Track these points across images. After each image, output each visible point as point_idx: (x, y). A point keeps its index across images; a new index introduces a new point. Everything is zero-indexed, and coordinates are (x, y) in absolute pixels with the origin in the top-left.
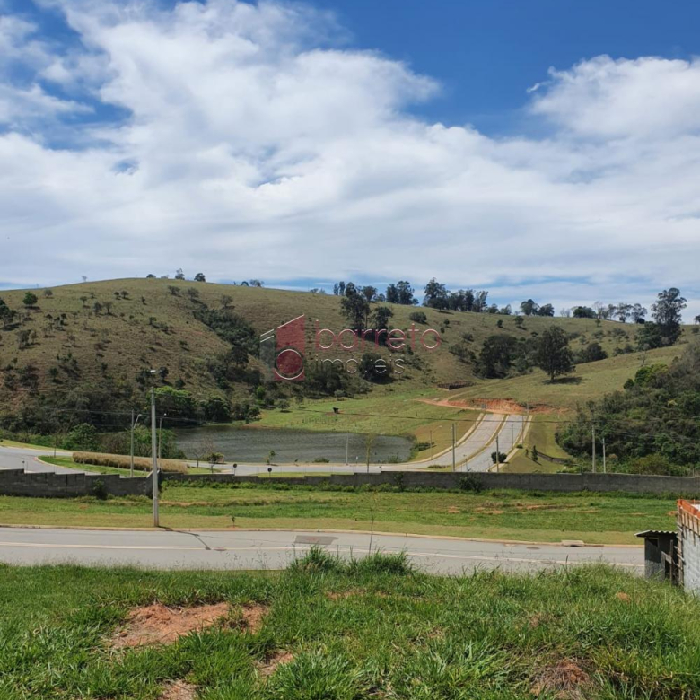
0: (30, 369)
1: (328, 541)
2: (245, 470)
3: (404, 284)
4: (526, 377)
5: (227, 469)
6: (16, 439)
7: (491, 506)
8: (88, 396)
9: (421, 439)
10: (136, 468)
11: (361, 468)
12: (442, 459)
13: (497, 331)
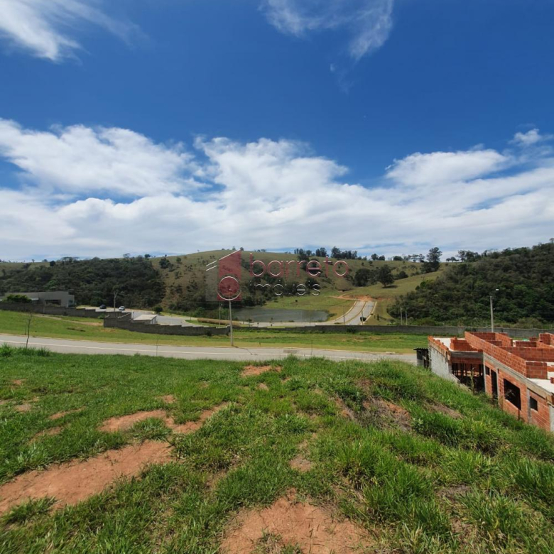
0: (179, 286)
1: (296, 352)
2: (262, 325)
3: (323, 249)
4: (374, 286)
5: (255, 325)
6: (175, 313)
7: (359, 339)
8: (201, 296)
9: (332, 312)
10: (221, 324)
11: (308, 324)
12: (340, 320)
13: (362, 267)
